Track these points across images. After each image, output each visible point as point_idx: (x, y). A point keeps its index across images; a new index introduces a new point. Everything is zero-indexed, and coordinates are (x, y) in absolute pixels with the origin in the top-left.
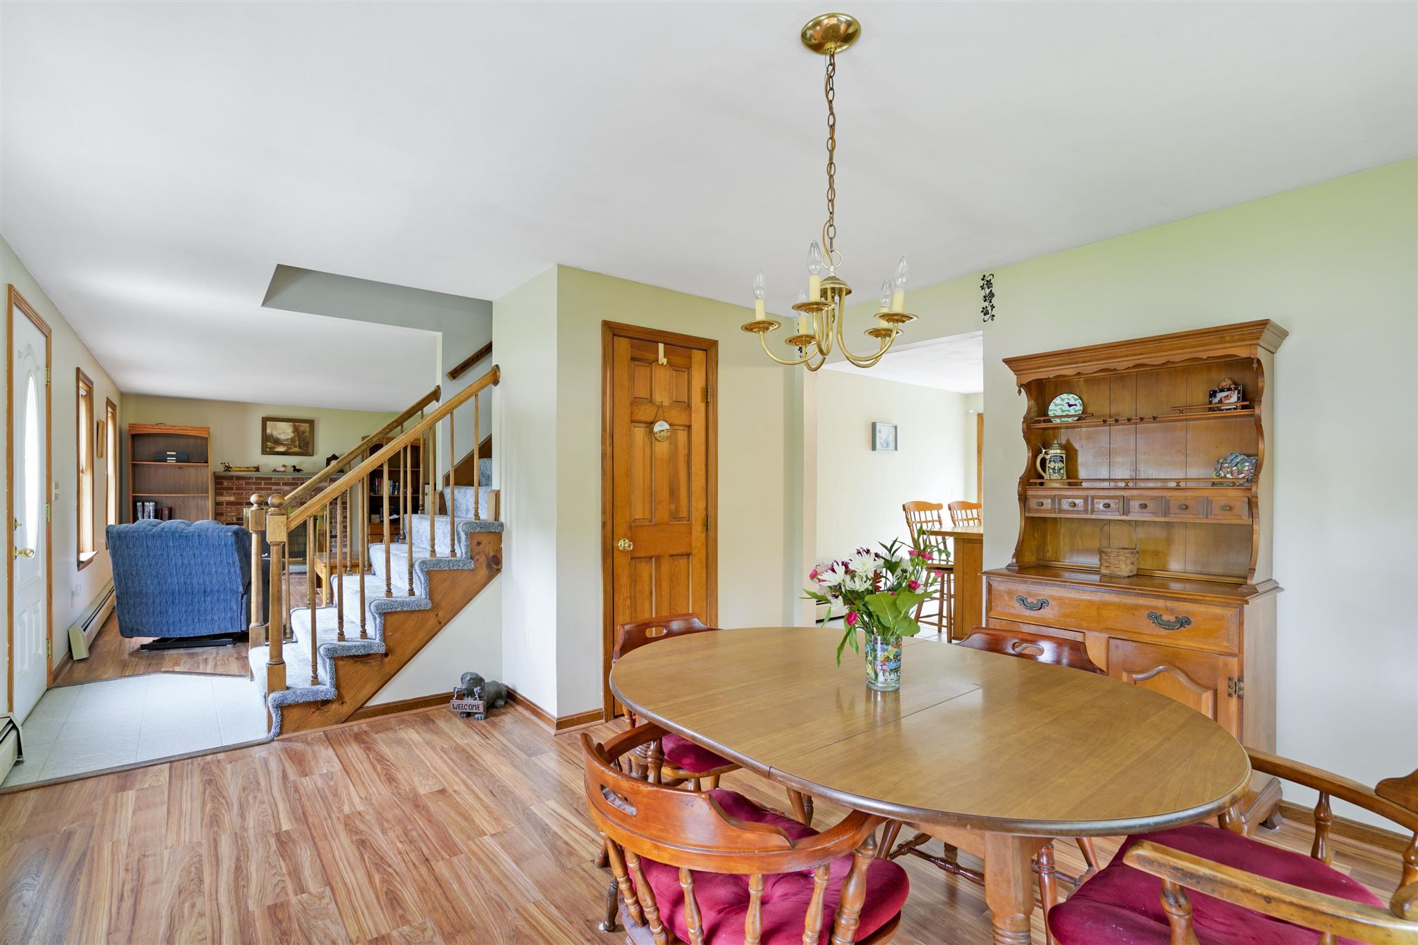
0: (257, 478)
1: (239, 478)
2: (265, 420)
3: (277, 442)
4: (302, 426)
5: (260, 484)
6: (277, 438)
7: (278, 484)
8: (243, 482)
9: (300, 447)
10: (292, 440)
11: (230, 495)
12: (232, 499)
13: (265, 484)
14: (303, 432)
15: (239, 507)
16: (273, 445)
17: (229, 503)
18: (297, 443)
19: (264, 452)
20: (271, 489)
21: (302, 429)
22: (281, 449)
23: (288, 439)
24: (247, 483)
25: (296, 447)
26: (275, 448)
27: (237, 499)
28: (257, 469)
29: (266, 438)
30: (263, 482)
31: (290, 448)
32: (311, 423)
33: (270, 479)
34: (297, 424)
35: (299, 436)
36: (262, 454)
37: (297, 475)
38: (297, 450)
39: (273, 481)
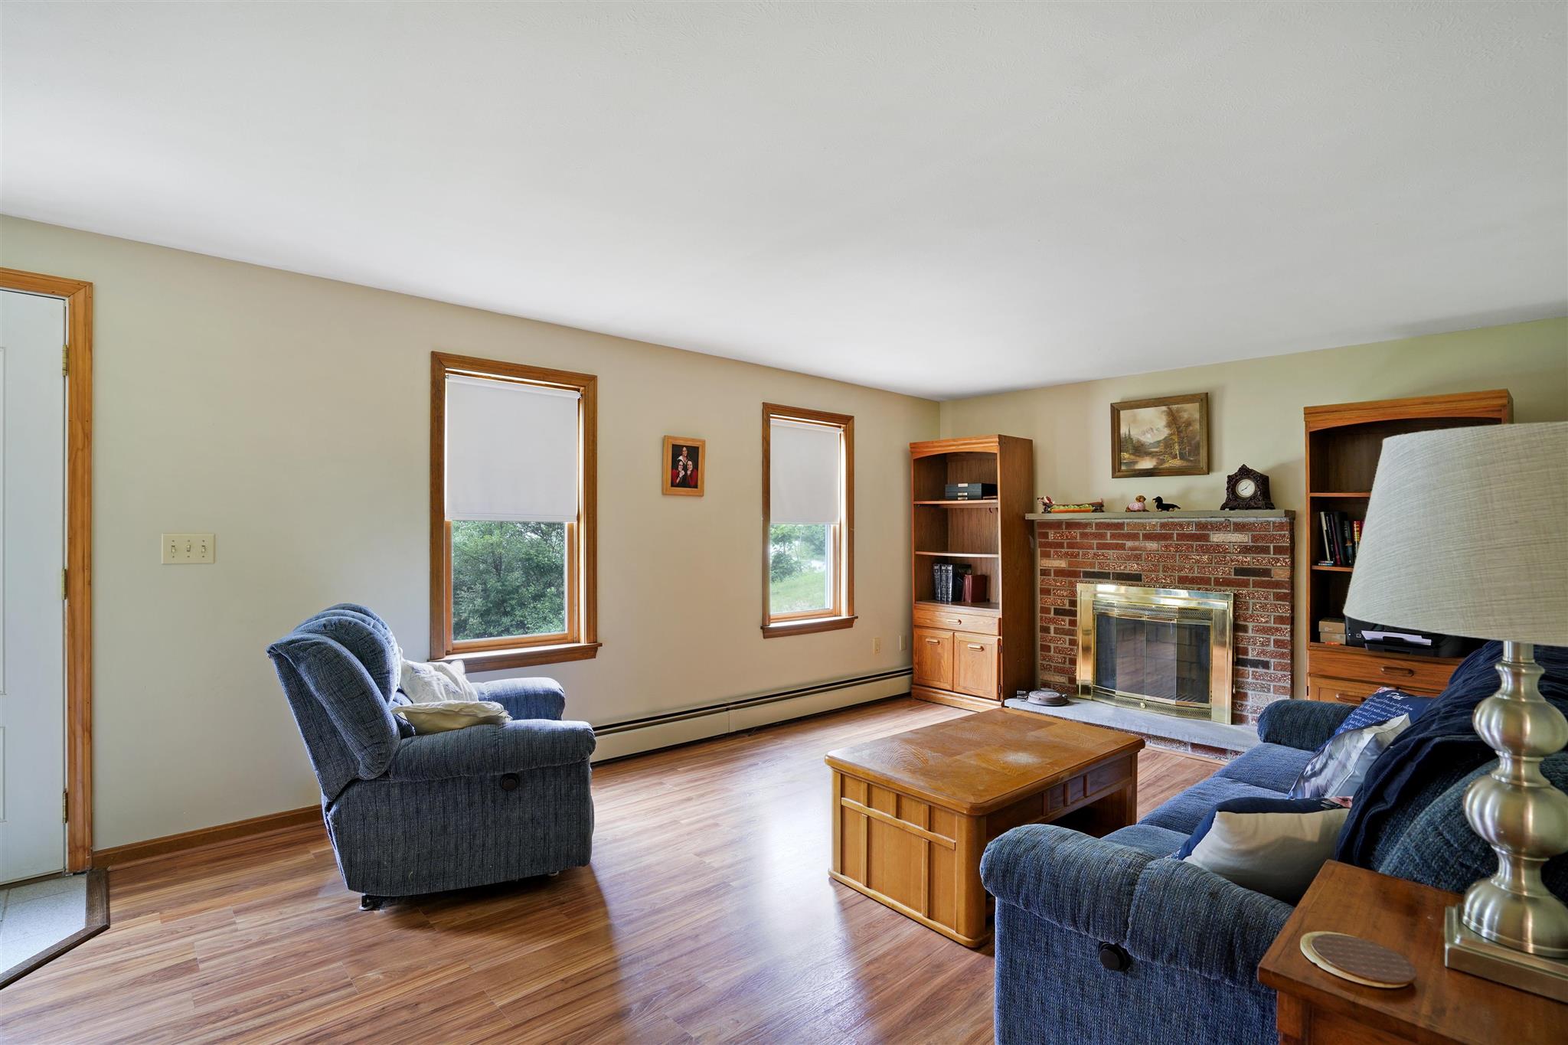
0: (1099, 525)
1: (1071, 525)
2: (1116, 411)
3: (1140, 450)
4: (1185, 411)
5: (1103, 536)
6: (1139, 441)
7: (1134, 537)
8: (1076, 533)
9: (1182, 458)
10: (1167, 443)
11: (1060, 557)
12: (1062, 564)
13: (1113, 536)
14: (1189, 424)
15: (1073, 580)
16: (1132, 457)
17: (1059, 572)
18: (1177, 447)
19: (1117, 471)
20: (1122, 547)
21: (1185, 415)
22: (1147, 464)
23: (1159, 442)
24: (1084, 535)
25: (1175, 457)
26: (1135, 463)
27: (1070, 564)
28: (1099, 507)
29: (1119, 443)
30: (1109, 533)
31: (1163, 461)
32: (1205, 401)
33: (1120, 526)
34: (1174, 407)
35: (1179, 432)
36: (1114, 477)
37: (1165, 517)
38: (1177, 463)
39: (1126, 530)
